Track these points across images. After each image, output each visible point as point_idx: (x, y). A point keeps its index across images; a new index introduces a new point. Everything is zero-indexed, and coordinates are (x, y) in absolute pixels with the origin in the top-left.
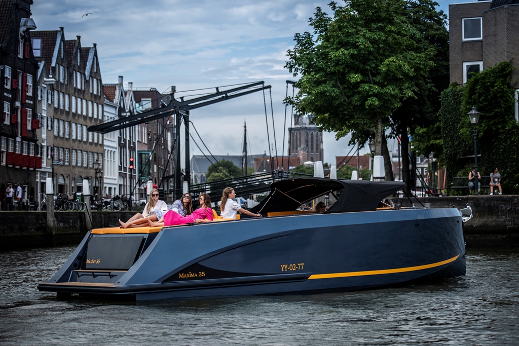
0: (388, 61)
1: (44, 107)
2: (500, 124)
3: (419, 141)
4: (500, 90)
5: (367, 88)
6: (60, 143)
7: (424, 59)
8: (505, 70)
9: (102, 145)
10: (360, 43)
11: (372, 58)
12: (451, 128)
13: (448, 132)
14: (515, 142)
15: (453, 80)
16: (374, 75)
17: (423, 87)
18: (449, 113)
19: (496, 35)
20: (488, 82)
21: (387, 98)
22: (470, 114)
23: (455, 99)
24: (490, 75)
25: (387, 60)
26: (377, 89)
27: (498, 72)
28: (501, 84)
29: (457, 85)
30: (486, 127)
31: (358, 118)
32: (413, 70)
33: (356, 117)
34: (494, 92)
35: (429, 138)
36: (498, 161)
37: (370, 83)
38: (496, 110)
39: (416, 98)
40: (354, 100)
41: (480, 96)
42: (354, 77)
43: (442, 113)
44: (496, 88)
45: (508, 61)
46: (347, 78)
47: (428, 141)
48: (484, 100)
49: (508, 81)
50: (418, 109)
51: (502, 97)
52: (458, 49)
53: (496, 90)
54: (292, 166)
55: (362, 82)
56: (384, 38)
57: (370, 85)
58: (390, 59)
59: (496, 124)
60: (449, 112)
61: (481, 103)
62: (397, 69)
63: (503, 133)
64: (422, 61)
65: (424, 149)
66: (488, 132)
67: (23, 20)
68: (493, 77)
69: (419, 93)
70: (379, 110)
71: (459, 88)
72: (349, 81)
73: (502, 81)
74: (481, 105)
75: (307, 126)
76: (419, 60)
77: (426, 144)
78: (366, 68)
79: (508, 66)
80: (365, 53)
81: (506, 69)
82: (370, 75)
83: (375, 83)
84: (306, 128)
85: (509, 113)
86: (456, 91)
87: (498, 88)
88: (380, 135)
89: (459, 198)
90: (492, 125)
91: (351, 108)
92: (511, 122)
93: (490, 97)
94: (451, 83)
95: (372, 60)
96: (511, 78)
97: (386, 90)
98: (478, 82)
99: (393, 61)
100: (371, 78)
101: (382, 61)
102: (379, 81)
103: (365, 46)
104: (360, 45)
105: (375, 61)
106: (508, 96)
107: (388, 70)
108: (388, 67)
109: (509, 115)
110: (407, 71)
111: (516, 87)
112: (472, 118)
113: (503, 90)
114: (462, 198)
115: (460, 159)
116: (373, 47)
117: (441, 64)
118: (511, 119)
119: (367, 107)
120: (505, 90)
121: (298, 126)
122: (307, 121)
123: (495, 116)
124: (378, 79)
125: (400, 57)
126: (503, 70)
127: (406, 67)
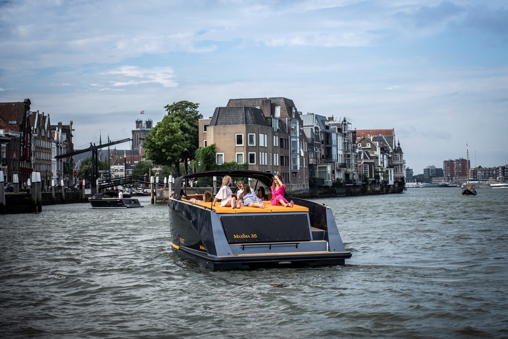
1: (33, 146)
2: (211, 164)
4: (211, 153)
6: (37, 161)
9: (51, 161)
29: (201, 148)
34: (209, 154)
38: (210, 160)
40: (163, 158)
42: (163, 150)
45: (214, 144)
51: (212, 155)
52: (202, 135)
54: (136, 161)
63: (212, 167)
67: (28, 112)
68: (209, 149)
73: (212, 151)
75: (145, 129)
79: (214, 146)
84: (144, 130)
85: (214, 161)
86: (201, 150)
90: (208, 164)
92: (215, 163)
95: (169, 145)
96: (215, 149)
98: (206, 149)
106: (214, 155)
108: (174, 147)
111: (216, 152)
120: (213, 153)
121: (139, 129)
122: (145, 126)
123: (210, 162)
124: (171, 150)
125: (178, 143)
126: (212, 147)
127: (180, 147)
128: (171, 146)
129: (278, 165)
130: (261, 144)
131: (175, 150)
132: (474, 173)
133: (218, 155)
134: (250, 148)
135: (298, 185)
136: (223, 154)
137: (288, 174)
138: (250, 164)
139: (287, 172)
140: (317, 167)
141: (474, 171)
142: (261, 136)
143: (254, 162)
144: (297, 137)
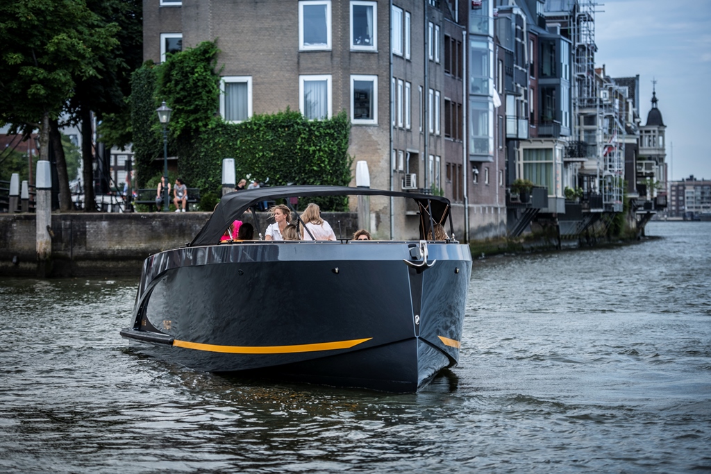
0: (57, 39)
2: (201, 121)
3: (112, 128)
4: (202, 78)
5: (30, 72)
7: (105, 36)
8: (208, 52)
10: (20, 15)
11: (36, 33)
12: (144, 120)
13: (140, 125)
14: (220, 144)
15: (146, 57)
16: (39, 55)
17: (110, 63)
18: (142, 101)
19: (197, 7)
20: (187, 67)
21: (56, 86)
22: (160, 111)
23: (150, 83)
24: (190, 58)
25: (56, 37)
26: (42, 73)
27: (200, 54)
28: (202, 70)
29: (153, 64)
30: (184, 124)
31: (18, 110)
32: (90, 50)
33: (15, 108)
34: (194, 80)
35: (124, 124)
36: (198, 168)
37: (34, 66)
38: (197, 103)
39: (100, 77)
40: (12, 87)
41: (176, 84)
42: (12, 58)
43: (133, 99)
44: (196, 75)
45: (212, 41)
46: (4, 59)
47: (122, 129)
48: (181, 89)
49: (212, 65)
50: (103, 91)
51: (205, 86)
52: (154, 16)
53: (197, 77)
55: (24, 63)
56: (51, 9)
57: (34, 68)
58: (60, 37)
59: (196, 120)
60: (142, 99)
61: (178, 93)
62: (69, 49)
63: (205, 132)
64: (102, 38)
65: (117, 138)
66: (186, 131)
68: (193, 60)
69: (105, 70)
70: (46, 101)
71: (155, 67)
72: (6, 62)
73: (204, 66)
74: (178, 96)
76: (98, 38)
77: (120, 132)
78: (29, 46)
79: (212, 48)
80: (27, 27)
81: (210, 51)
82: (34, 55)
83: (41, 66)
85: (213, 107)
86: (150, 73)
87: (199, 75)
88: (46, 132)
89: (144, 215)
90: (191, 121)
91: (9, 96)
92: (215, 118)
93: (188, 86)
94: (144, 61)
95: (36, 36)
96: (216, 63)
97: (53, 75)
98: (174, 66)
99: (64, 39)
100: (35, 59)
101: (50, 37)
102: (46, 63)
103: (27, 19)
104: (21, 17)
105: (40, 37)
106: (211, 85)
107: (58, 50)
108: (57, 46)
109: (212, 109)
110: (82, 51)
111: (222, 75)
112: (162, 116)
113: (205, 78)
114: (148, 216)
115: (155, 161)
116: (38, 20)
117: (135, 30)
118: (215, 114)
119: (30, 97)
120: (208, 77)
123: (196, 111)
124: (44, 60)
125: (73, 33)
126: (206, 52)
127: (81, 46)
128: (44, 44)
129: (437, 132)
130: (396, 49)
131: (61, 60)
132: (677, 190)
133: (226, 84)
134: (357, 60)
135: (484, 209)
136: (249, 80)
137: (461, 167)
138: (354, 121)
139: (458, 162)
140: (521, 150)
141: (678, 186)
142: (396, 13)
143: (369, 116)
144: (488, 36)
